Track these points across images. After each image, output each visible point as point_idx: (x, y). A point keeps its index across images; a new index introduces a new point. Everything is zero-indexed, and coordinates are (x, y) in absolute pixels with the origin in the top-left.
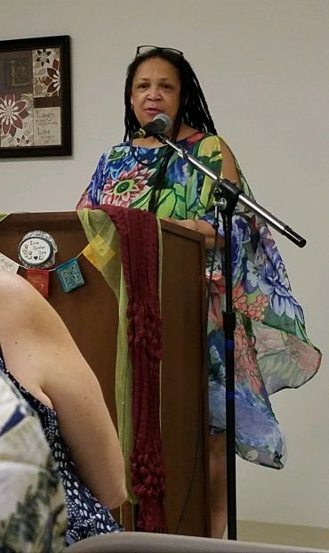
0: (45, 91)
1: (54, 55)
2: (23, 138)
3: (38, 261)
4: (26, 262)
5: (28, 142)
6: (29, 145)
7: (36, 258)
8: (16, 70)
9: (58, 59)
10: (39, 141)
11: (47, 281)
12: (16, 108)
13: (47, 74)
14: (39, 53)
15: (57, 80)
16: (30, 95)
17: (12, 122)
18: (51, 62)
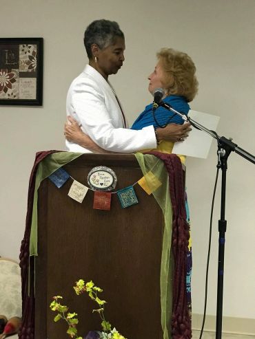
0: (27, 68)
1: (33, 48)
2: (12, 94)
3: (103, 187)
4: (93, 186)
5: (15, 96)
6: (16, 98)
7: (102, 184)
8: (8, 56)
9: (36, 51)
10: (22, 97)
11: (110, 200)
12: (8, 77)
13: (28, 59)
14: (24, 46)
15: (34, 63)
16: (17, 70)
17: (5, 85)
18: (31, 52)
